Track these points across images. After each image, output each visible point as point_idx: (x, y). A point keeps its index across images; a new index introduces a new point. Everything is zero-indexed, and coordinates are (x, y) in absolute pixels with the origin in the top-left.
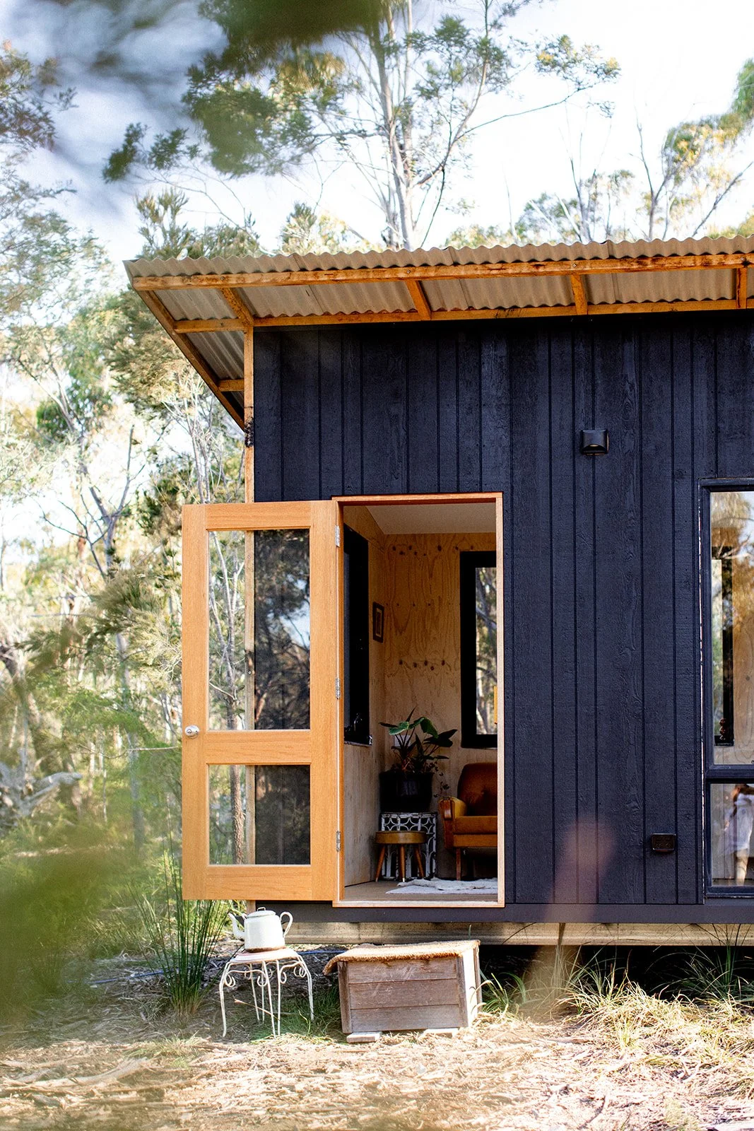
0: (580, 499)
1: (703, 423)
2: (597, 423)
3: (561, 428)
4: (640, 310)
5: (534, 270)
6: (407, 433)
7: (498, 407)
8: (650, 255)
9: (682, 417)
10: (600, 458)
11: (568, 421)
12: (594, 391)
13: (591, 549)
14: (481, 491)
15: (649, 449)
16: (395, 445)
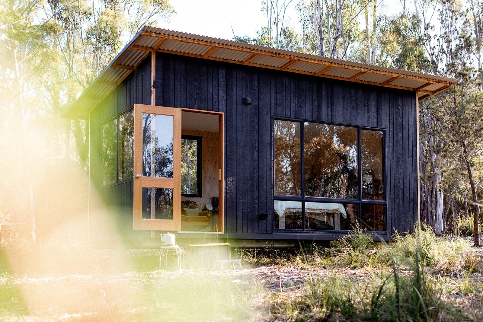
0: (244, 117)
1: (273, 100)
2: (248, 96)
3: (239, 96)
4: (259, 66)
5: (250, 51)
6: (199, 91)
7: (223, 88)
8: (278, 53)
9: (268, 98)
10: (249, 106)
11: (240, 95)
12: (247, 87)
13: (246, 132)
14: (218, 111)
15: (260, 105)
16: (195, 94)
